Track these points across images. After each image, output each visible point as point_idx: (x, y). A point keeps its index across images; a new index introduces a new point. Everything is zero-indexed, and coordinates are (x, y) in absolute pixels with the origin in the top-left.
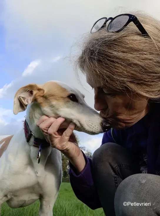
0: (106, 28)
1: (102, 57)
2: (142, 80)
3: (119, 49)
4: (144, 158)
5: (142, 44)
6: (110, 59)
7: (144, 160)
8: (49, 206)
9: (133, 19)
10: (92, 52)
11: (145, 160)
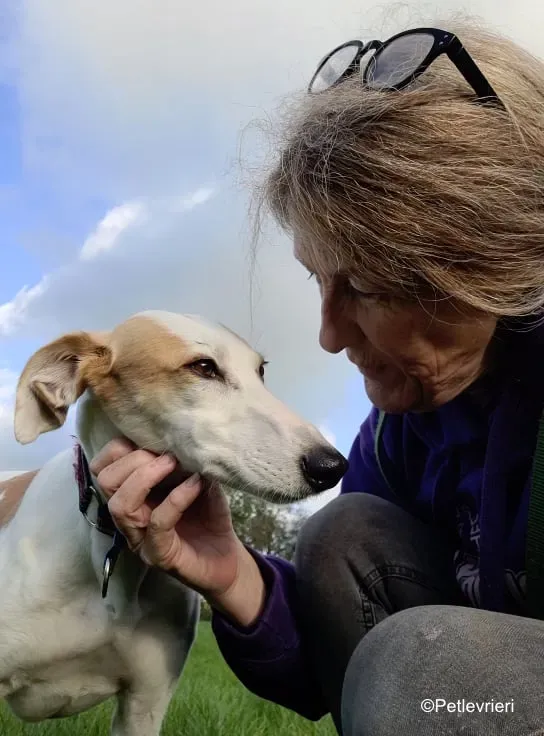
0: (358, 77)
1: (344, 173)
2: (472, 254)
3: (401, 146)
4: (472, 533)
5: (475, 129)
6: (369, 180)
7: (472, 539)
8: (152, 716)
9: (446, 44)
10: (312, 158)
11: (476, 538)
